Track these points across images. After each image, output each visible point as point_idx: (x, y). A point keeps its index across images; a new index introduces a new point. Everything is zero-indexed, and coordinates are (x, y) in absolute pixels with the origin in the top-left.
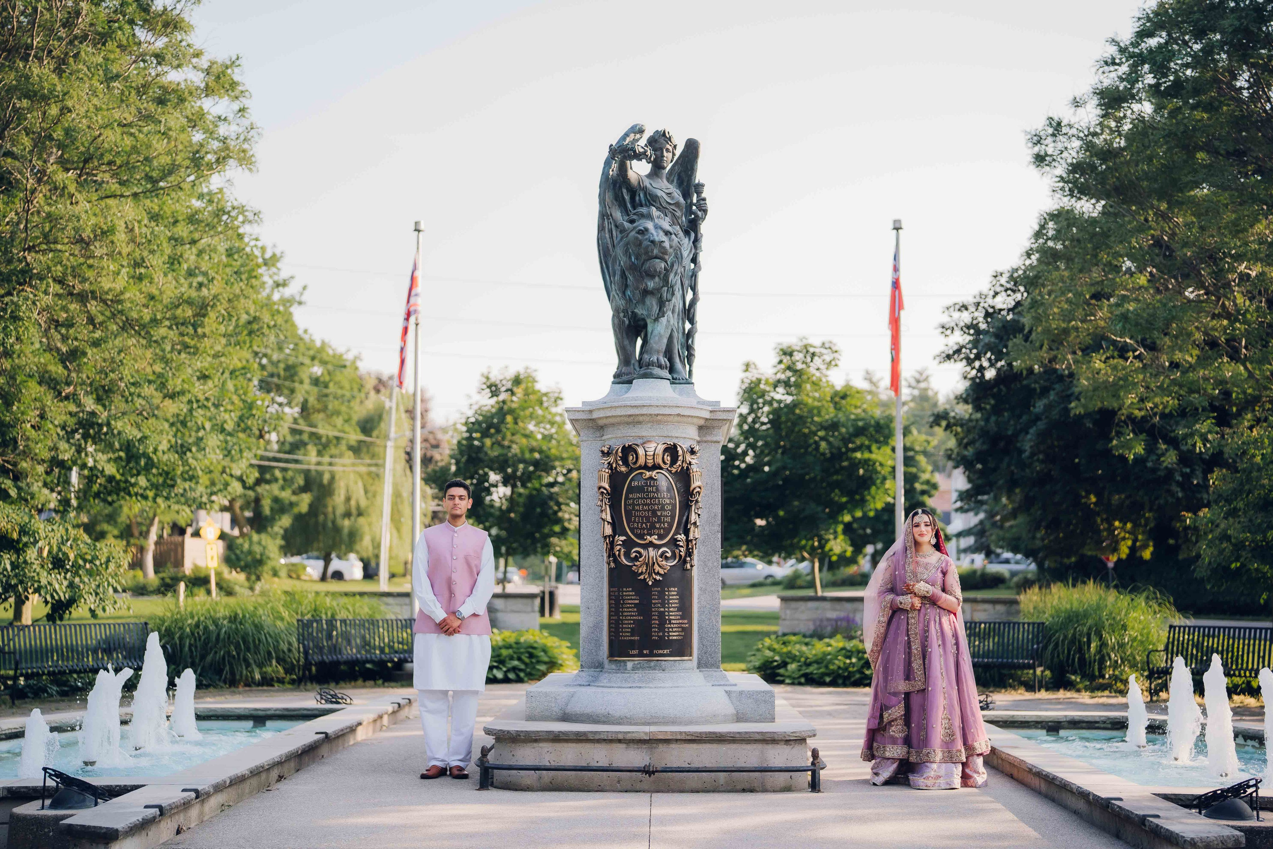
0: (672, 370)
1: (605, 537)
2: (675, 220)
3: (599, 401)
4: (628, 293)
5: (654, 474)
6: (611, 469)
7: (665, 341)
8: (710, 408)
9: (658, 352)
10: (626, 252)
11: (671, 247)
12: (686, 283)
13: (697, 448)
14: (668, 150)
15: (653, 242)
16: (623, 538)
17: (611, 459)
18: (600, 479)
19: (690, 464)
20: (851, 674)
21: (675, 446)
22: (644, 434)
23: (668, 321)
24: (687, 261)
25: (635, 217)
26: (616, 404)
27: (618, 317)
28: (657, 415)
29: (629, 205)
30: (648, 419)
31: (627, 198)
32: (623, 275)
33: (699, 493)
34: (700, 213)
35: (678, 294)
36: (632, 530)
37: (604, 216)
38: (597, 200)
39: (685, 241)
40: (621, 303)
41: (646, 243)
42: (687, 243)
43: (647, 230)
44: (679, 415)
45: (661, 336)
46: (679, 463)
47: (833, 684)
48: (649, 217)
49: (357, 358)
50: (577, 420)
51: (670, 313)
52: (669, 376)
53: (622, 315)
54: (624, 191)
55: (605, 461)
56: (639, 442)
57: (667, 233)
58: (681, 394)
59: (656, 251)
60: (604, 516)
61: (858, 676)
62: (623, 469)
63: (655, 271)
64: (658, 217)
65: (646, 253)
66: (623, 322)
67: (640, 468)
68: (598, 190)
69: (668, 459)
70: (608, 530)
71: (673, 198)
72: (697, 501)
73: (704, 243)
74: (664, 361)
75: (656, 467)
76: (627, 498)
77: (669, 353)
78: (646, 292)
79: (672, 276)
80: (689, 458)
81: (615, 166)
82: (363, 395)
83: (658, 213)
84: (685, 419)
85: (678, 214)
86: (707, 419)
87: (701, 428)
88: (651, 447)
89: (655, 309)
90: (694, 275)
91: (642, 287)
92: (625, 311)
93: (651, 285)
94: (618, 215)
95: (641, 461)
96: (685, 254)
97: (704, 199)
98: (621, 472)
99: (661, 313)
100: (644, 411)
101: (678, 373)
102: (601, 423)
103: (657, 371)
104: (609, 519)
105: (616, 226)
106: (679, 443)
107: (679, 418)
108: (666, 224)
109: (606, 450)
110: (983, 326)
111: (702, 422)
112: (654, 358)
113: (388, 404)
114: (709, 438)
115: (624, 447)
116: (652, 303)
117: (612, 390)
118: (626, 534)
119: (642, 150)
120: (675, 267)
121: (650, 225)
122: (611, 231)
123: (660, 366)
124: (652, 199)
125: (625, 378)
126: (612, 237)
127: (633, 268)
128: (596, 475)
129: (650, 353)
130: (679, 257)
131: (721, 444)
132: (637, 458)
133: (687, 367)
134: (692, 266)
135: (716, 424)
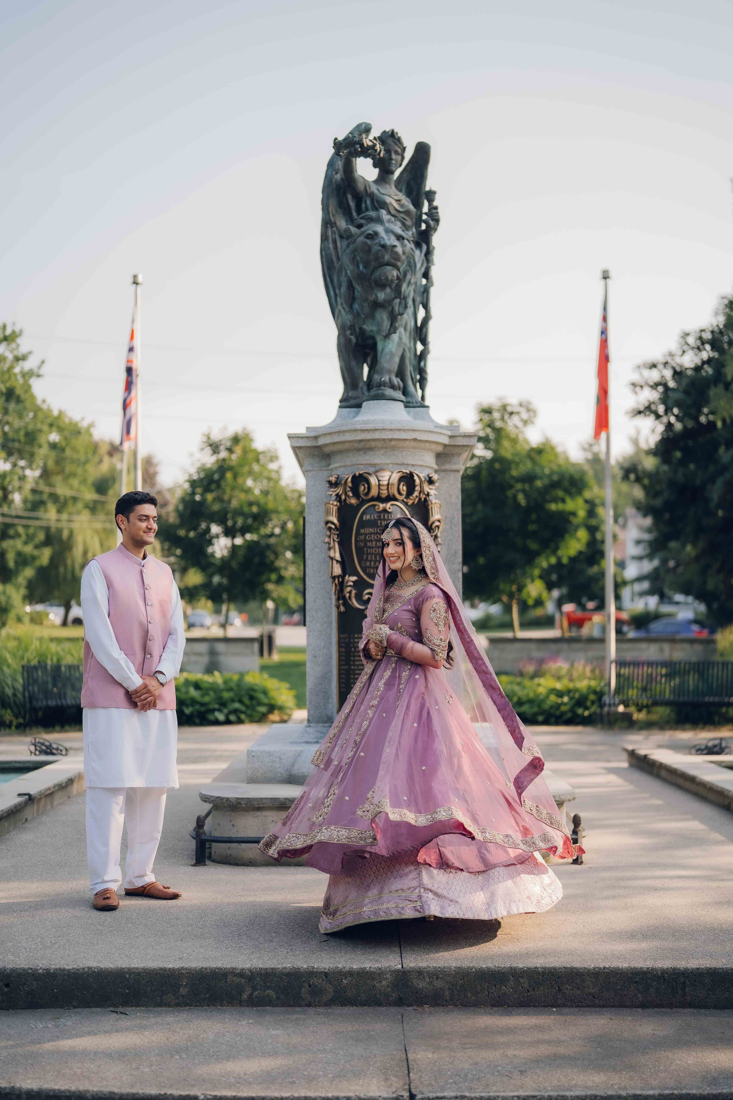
0: (405, 392)
1: (334, 578)
2: (405, 227)
3: (325, 427)
4: (356, 306)
5: (388, 506)
6: (340, 501)
7: (397, 360)
8: (449, 433)
9: (389, 372)
10: (353, 260)
11: (404, 253)
12: (418, 299)
13: (435, 477)
14: (396, 153)
15: (384, 246)
16: (354, 578)
17: (340, 490)
18: (328, 512)
19: (428, 495)
20: (563, 714)
21: (411, 475)
22: (377, 461)
23: (400, 339)
24: (420, 273)
25: (362, 221)
26: (344, 428)
27: (345, 336)
28: (391, 440)
29: (354, 214)
30: (380, 444)
31: (352, 204)
32: (351, 287)
33: (438, 527)
34: (432, 223)
35: (410, 310)
36: (364, 570)
37: (327, 223)
38: (320, 207)
39: (417, 252)
40: (347, 318)
41: (376, 248)
42: (419, 256)
43: (376, 234)
44: (415, 440)
45: (392, 355)
46: (416, 494)
47: (546, 722)
48: (379, 220)
49: (91, 425)
50: (300, 448)
51: (401, 330)
52: (403, 398)
53: (348, 332)
54: (349, 197)
55: (333, 492)
56: (371, 470)
57: (399, 238)
58: (415, 417)
59: (387, 257)
60: (332, 554)
61: (569, 715)
62: (353, 501)
63: (387, 278)
64: (389, 221)
65: (377, 258)
66: (350, 340)
67: (373, 499)
68: (320, 196)
69: (404, 489)
70: (337, 570)
71: (402, 206)
72: (436, 537)
73: (436, 257)
74: (396, 381)
75: (390, 498)
76: (358, 534)
77: (400, 373)
78: (376, 305)
79: (404, 286)
80: (427, 488)
81: (340, 164)
82: (96, 459)
83: (389, 217)
84: (422, 445)
85: (409, 223)
86: (445, 446)
87: (439, 456)
88: (385, 477)
89: (386, 324)
90: (426, 291)
91: (372, 298)
92: (352, 327)
93: (381, 296)
94: (342, 224)
95: (374, 492)
96: (418, 266)
97: (436, 208)
98: (351, 505)
99: (393, 329)
100: (377, 435)
101: (412, 396)
102: (327, 450)
103: (389, 392)
104: (338, 557)
105: (341, 237)
106: (416, 471)
107: (415, 444)
108: (398, 228)
109: (333, 479)
110: (672, 384)
111: (440, 449)
112: (386, 378)
113: (119, 466)
114: (448, 467)
115: (354, 477)
116: (383, 317)
117: (338, 415)
118: (357, 574)
119: (370, 144)
120: (409, 276)
121: (380, 229)
122: (335, 242)
123: (393, 387)
124: (380, 204)
125: (352, 402)
126: (336, 248)
127: (361, 277)
128: (322, 509)
129: (381, 373)
130: (411, 266)
131: (461, 473)
132: (369, 488)
133: (420, 392)
134: (424, 281)
135: (456, 451)
